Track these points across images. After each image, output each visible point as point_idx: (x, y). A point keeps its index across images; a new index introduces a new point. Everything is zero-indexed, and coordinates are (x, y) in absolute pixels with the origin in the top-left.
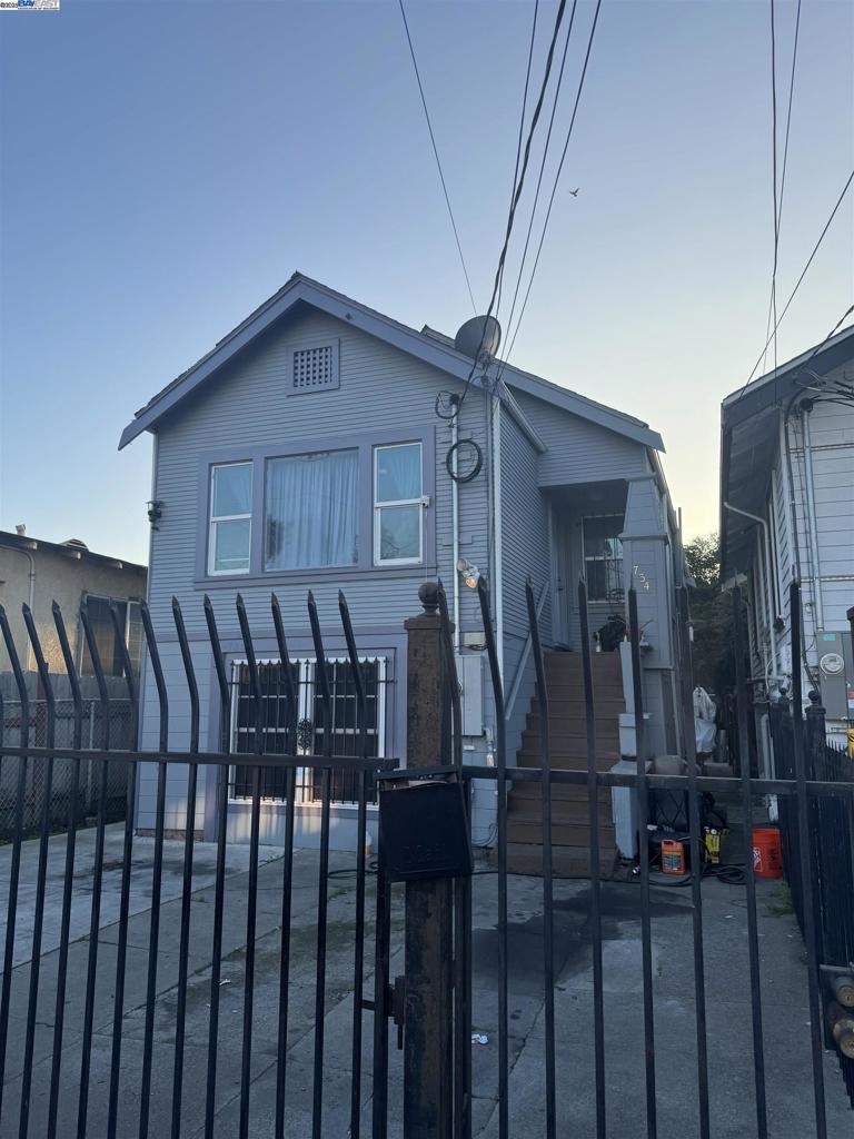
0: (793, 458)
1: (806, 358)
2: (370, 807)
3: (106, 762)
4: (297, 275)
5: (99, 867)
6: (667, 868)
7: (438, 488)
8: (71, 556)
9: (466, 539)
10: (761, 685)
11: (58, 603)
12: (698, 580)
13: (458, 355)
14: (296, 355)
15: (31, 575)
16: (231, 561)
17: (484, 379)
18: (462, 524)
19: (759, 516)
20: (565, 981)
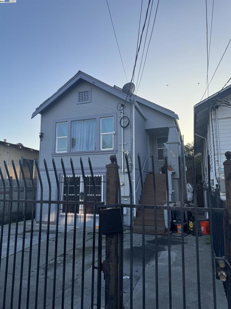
0: (213, 121)
1: (216, 94)
2: (96, 215)
3: (26, 203)
4: (80, 71)
5: (25, 232)
6: (179, 232)
7: (118, 129)
8: (19, 148)
9: (125, 143)
10: (205, 183)
11: (14, 160)
12: (188, 155)
13: (123, 93)
14: (79, 93)
15: (8, 153)
16: (62, 149)
17: (130, 100)
18: (124, 139)
19: (204, 137)
20: (150, 262)
